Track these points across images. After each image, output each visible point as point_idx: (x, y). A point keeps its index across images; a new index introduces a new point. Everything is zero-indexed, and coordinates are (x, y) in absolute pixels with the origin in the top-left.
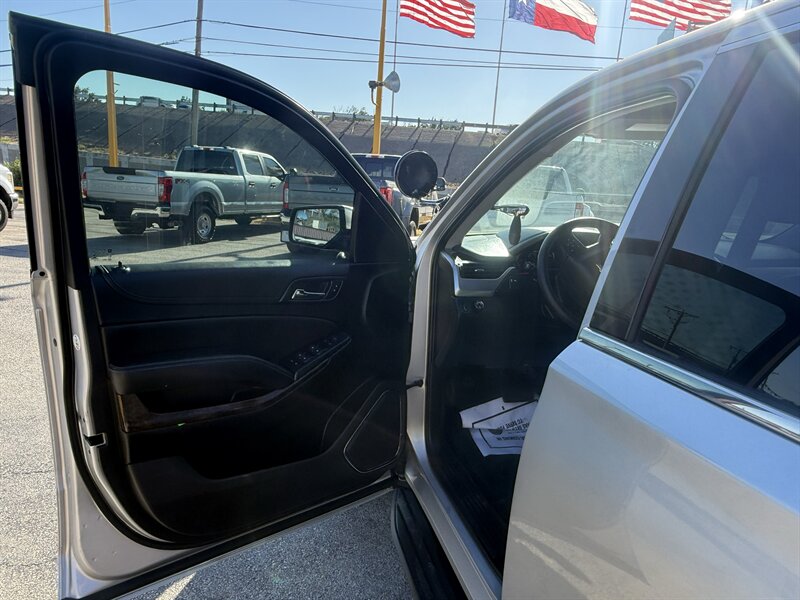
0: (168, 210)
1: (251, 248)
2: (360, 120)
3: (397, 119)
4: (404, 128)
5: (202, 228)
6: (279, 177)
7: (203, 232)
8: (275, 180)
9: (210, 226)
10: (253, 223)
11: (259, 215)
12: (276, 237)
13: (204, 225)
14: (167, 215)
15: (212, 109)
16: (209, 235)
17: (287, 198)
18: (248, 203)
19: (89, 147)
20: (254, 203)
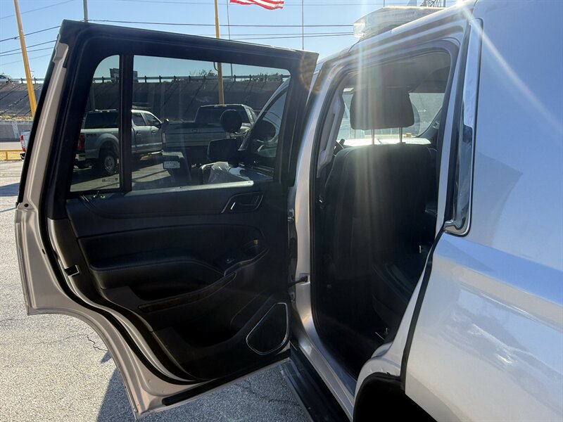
0: (84, 156)
1: (143, 175)
2: (209, 79)
3: (235, 77)
4: (241, 83)
5: (108, 166)
6: (157, 126)
7: (109, 168)
8: (154, 128)
9: (113, 163)
10: (142, 159)
11: (146, 153)
12: (160, 167)
13: (109, 163)
14: (83, 159)
15: (101, 81)
16: (114, 170)
17: (164, 139)
18: (138, 146)
19: (14, 117)
20: (142, 145)
